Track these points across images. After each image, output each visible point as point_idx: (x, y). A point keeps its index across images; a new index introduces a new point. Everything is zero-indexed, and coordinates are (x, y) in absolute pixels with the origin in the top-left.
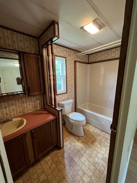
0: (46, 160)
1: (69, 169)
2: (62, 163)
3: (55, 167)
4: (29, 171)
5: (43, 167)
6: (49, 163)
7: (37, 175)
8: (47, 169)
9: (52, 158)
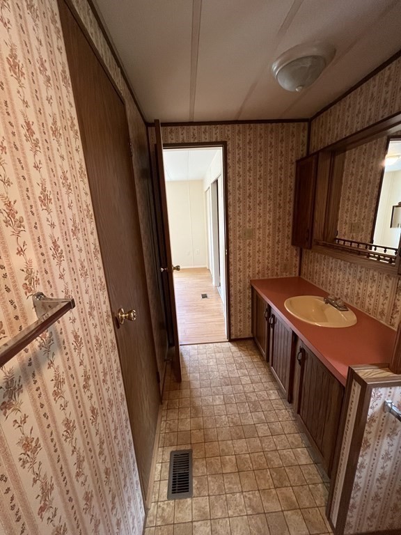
0: (299, 449)
1: (249, 498)
2: (275, 488)
3: (272, 463)
4: (286, 409)
5: (283, 436)
6: (288, 453)
7: (273, 420)
8: (277, 443)
9: (299, 465)
